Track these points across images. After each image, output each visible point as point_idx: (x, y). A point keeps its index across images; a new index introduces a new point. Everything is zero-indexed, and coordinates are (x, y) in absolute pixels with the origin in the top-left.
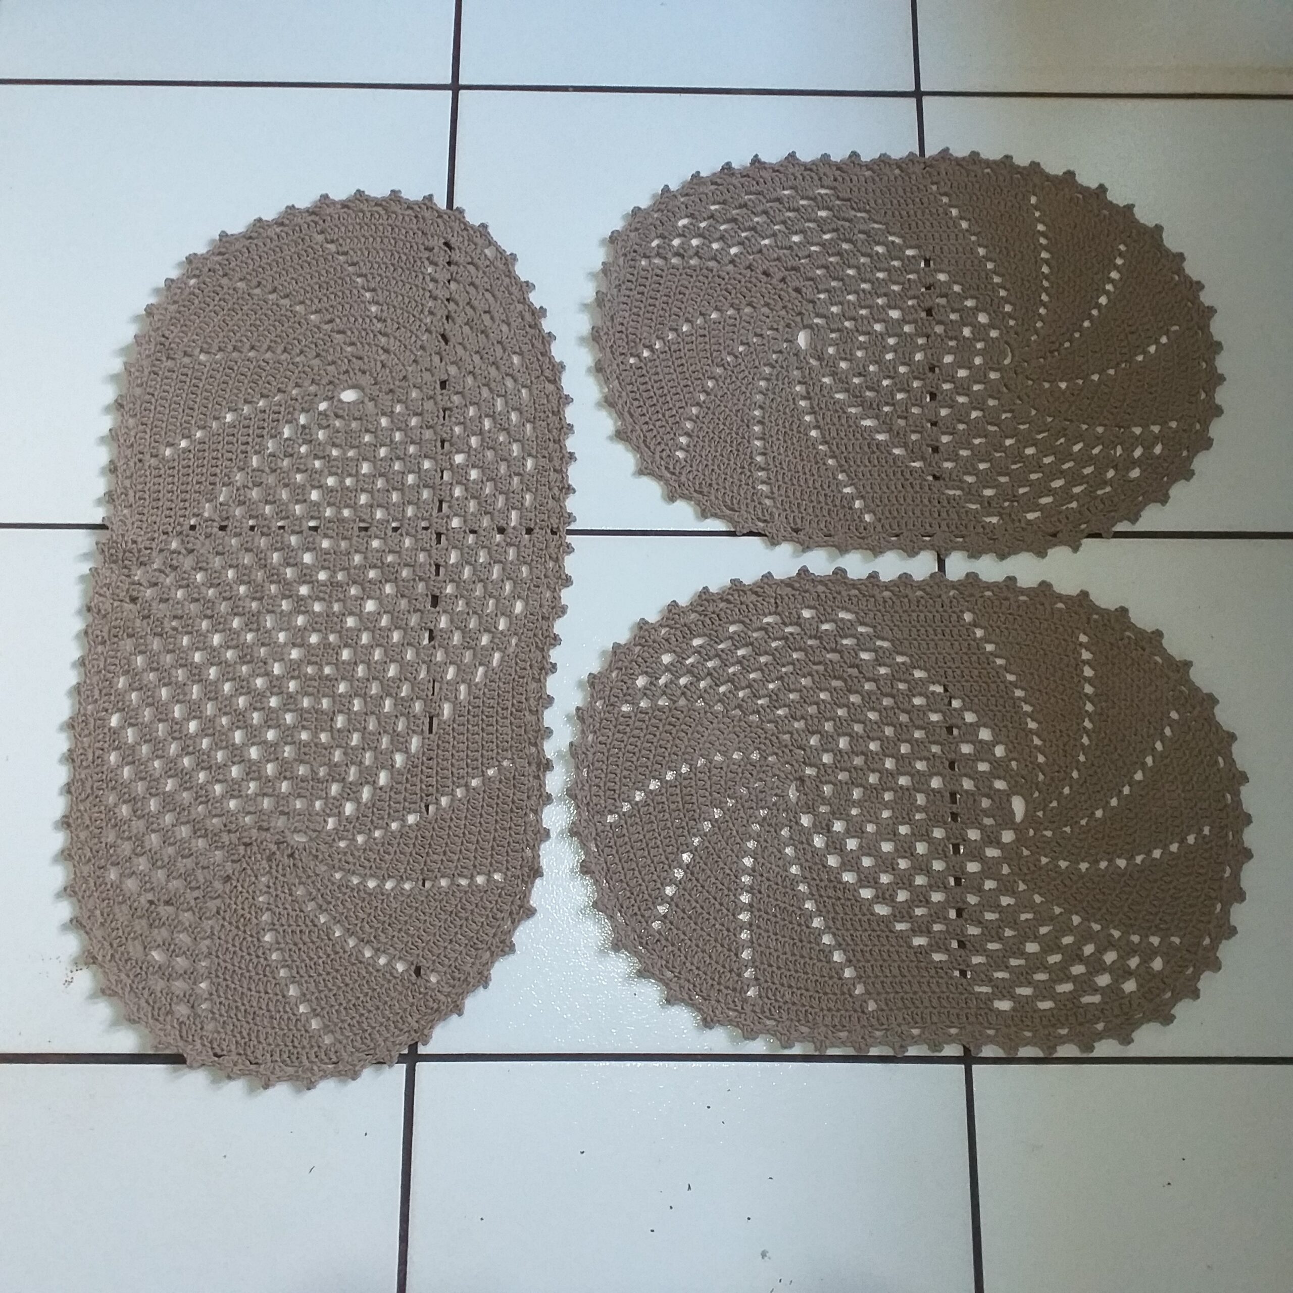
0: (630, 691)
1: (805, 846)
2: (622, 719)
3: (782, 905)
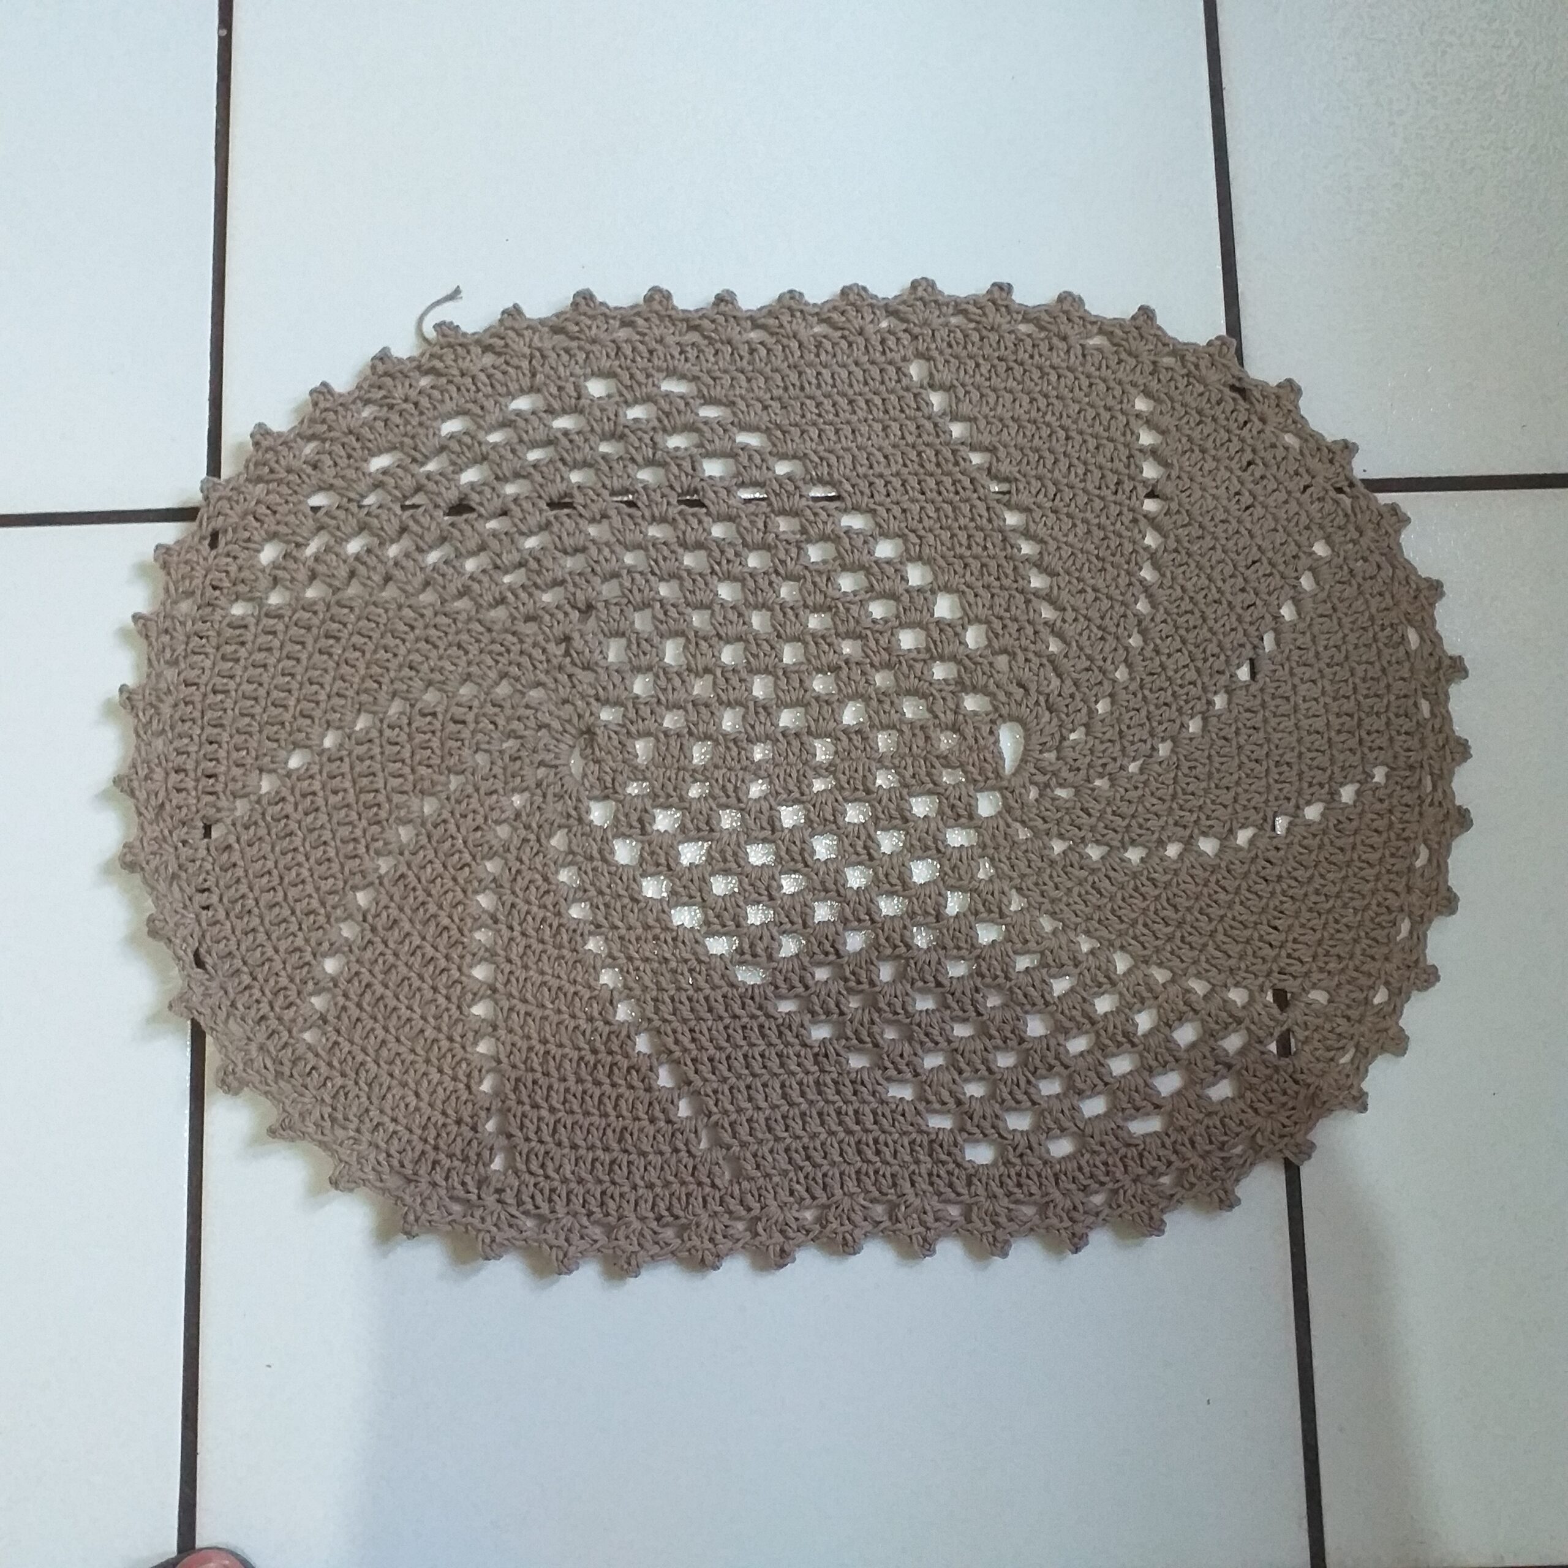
0: (245, 574)
1: (598, 863)
2: (229, 632)
3: (554, 983)
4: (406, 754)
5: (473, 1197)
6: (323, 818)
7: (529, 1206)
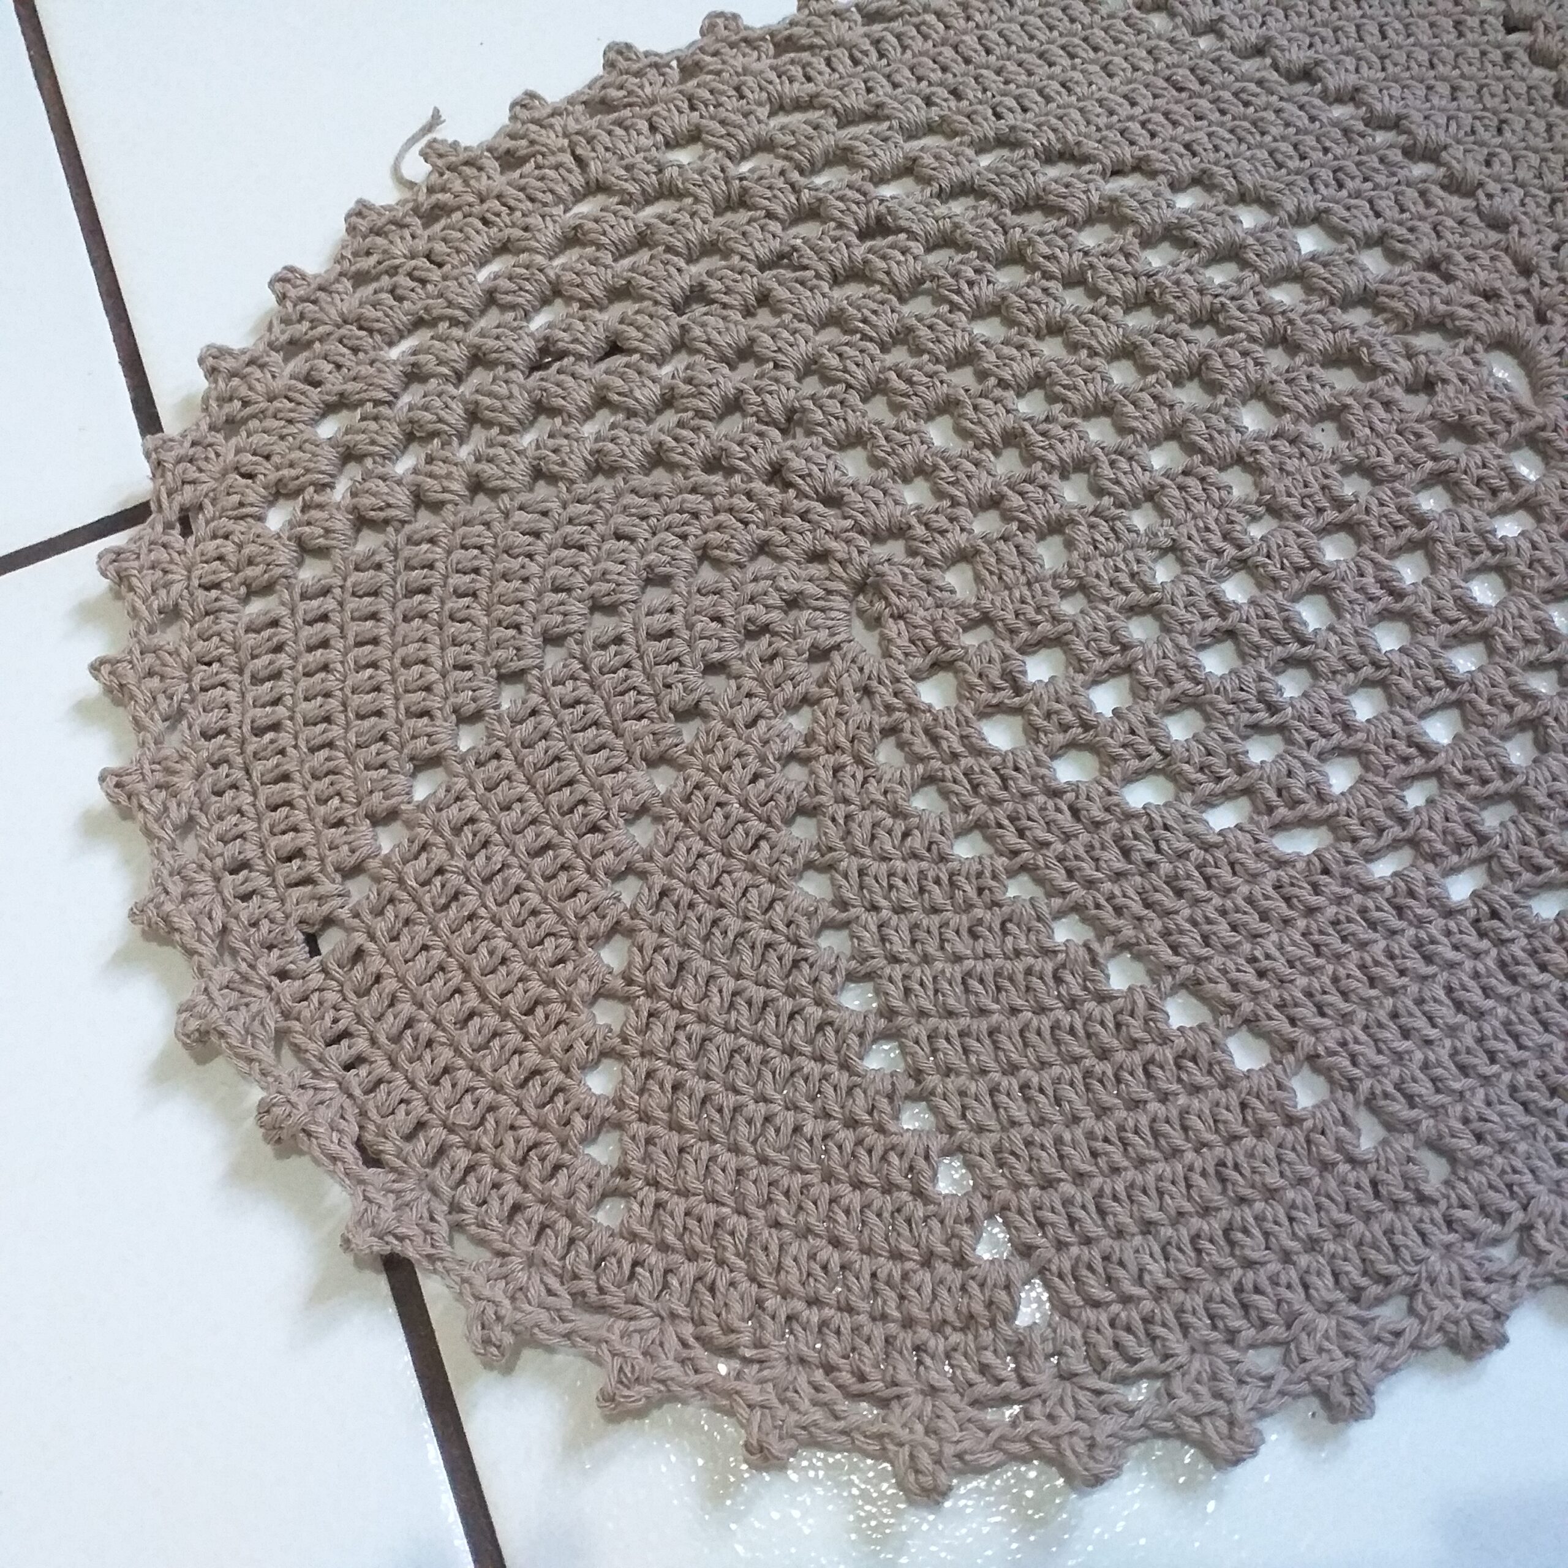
1: (967, 761)
3: (987, 968)
4: (597, 710)
5: (1011, 1386)
6: (500, 853)
7: (1119, 1365)
